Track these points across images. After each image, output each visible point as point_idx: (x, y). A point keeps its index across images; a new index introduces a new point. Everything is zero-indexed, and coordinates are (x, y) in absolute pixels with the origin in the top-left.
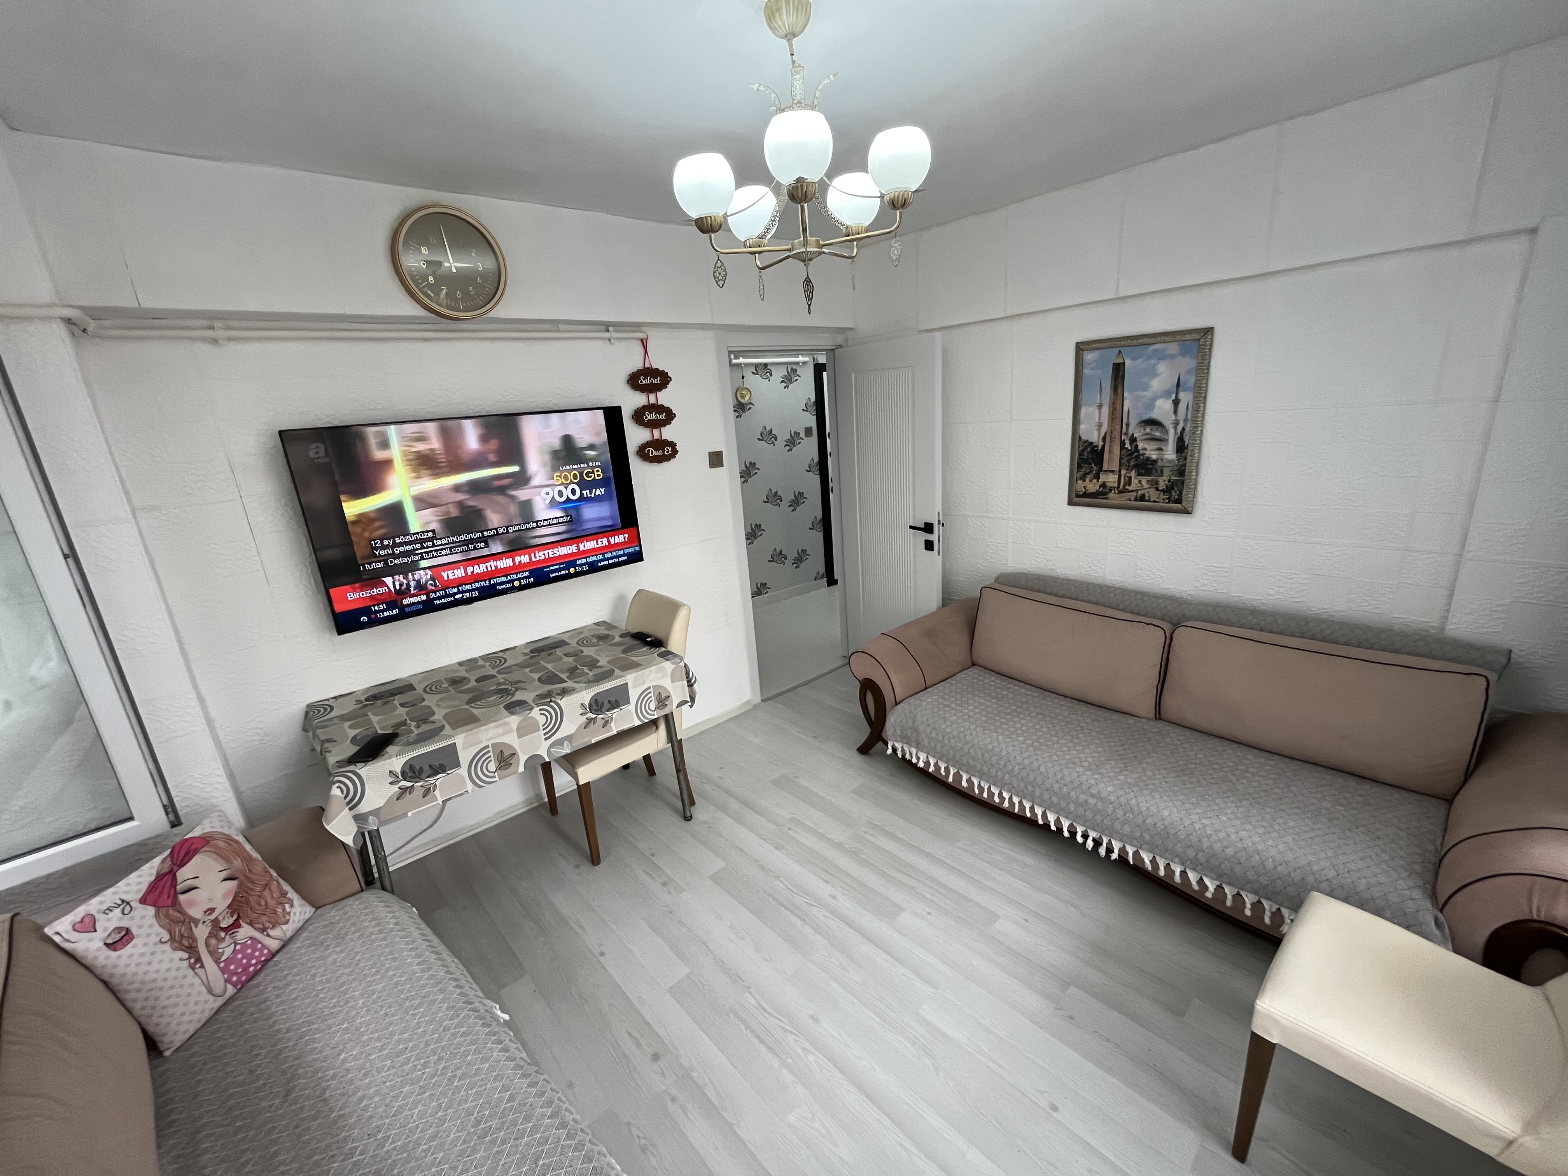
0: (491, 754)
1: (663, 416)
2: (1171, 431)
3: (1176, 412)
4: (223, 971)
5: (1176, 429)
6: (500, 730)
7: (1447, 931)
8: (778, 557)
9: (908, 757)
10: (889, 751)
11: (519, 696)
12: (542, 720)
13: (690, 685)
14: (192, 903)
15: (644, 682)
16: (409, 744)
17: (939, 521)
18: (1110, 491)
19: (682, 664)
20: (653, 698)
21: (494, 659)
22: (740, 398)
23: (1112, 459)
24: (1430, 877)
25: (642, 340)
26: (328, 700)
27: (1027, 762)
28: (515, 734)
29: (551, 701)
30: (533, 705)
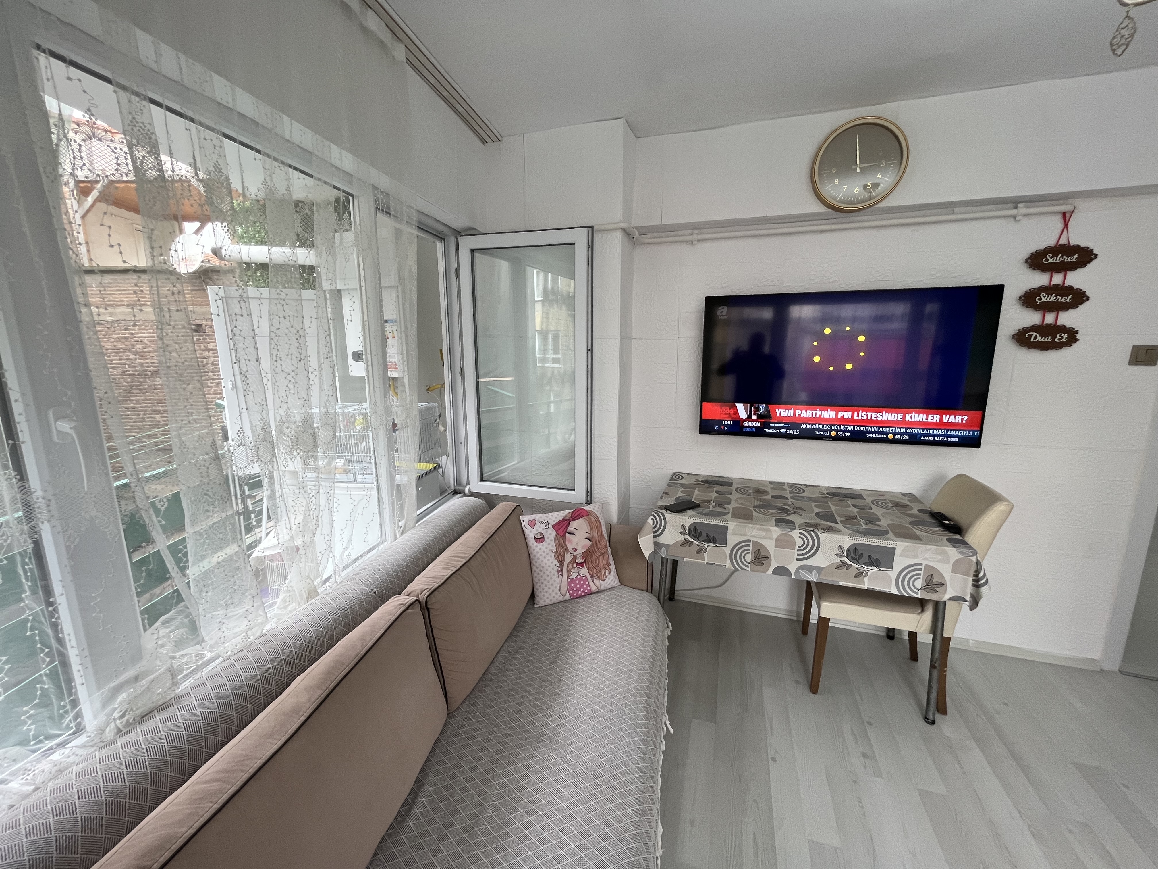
0: (751, 548)
1: (1068, 299)
4: (569, 584)
6: (763, 534)
12: (799, 542)
13: (977, 585)
14: (570, 541)
16: (701, 513)
19: (974, 559)
21: (796, 488)
25: (1064, 213)
26: (684, 473)
28: (773, 543)
29: (813, 531)
30: (797, 527)
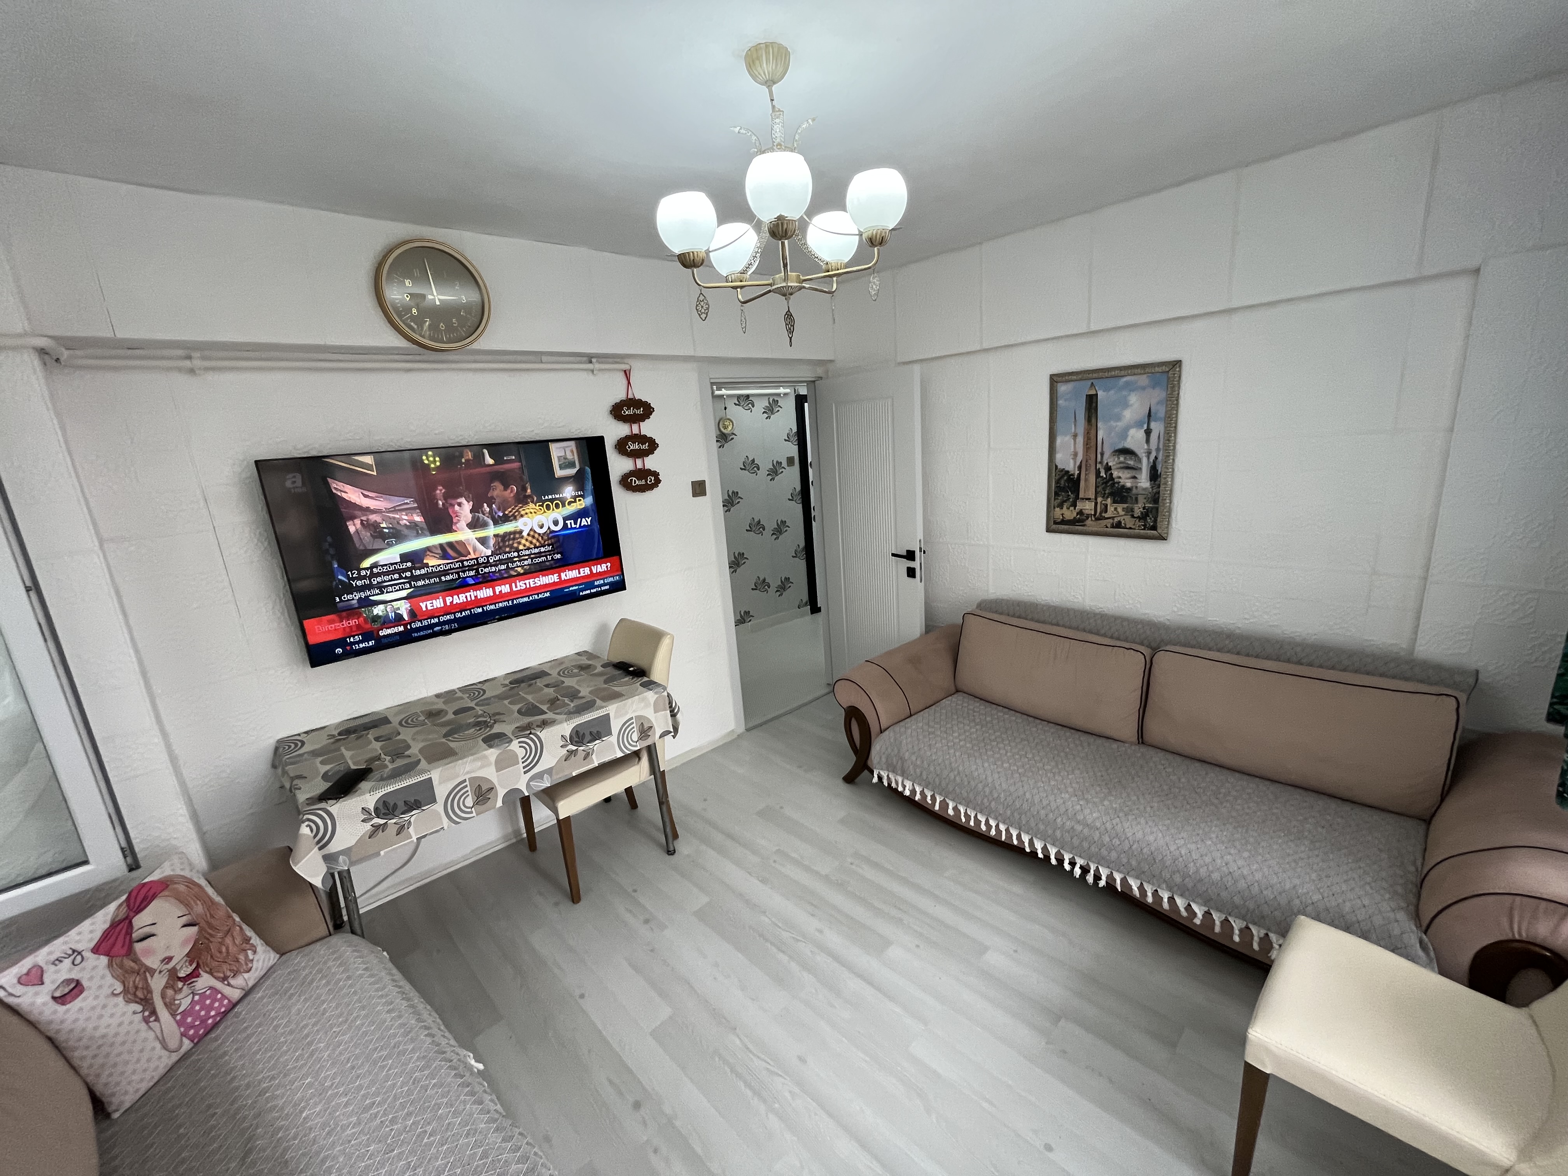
0: (468, 788)
1: (646, 446)
2: (1145, 460)
3: (1148, 441)
4: (179, 1024)
5: (1148, 458)
6: (478, 764)
7: (1432, 954)
8: (762, 585)
9: (894, 785)
10: (875, 780)
11: (497, 729)
12: (521, 753)
13: (673, 715)
14: (149, 952)
15: (627, 713)
16: (382, 779)
17: (920, 549)
18: (1087, 518)
19: (665, 694)
20: (635, 729)
21: (474, 690)
22: (722, 430)
23: (1088, 487)
24: (1412, 898)
25: (625, 371)
26: (299, 735)
27: (1012, 789)
28: (493, 768)
29: (531, 733)
30: (512, 737)
